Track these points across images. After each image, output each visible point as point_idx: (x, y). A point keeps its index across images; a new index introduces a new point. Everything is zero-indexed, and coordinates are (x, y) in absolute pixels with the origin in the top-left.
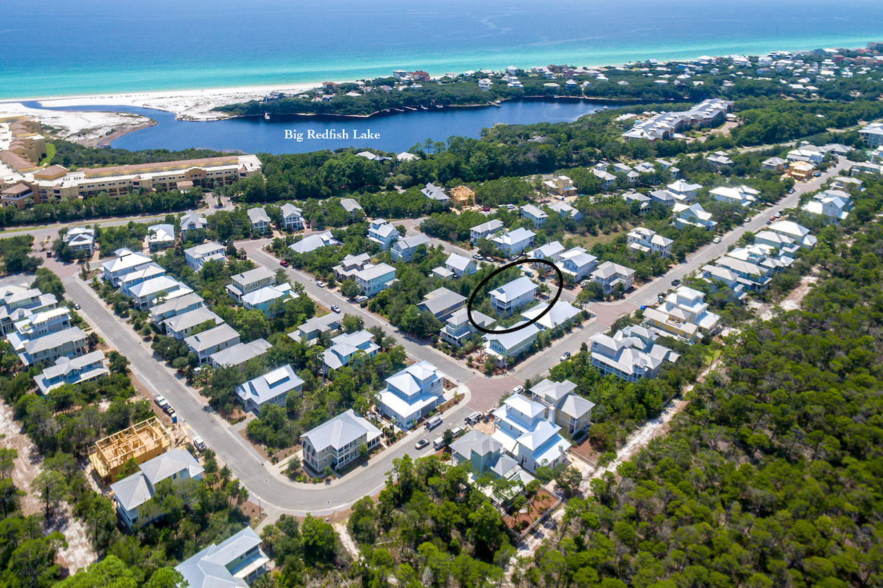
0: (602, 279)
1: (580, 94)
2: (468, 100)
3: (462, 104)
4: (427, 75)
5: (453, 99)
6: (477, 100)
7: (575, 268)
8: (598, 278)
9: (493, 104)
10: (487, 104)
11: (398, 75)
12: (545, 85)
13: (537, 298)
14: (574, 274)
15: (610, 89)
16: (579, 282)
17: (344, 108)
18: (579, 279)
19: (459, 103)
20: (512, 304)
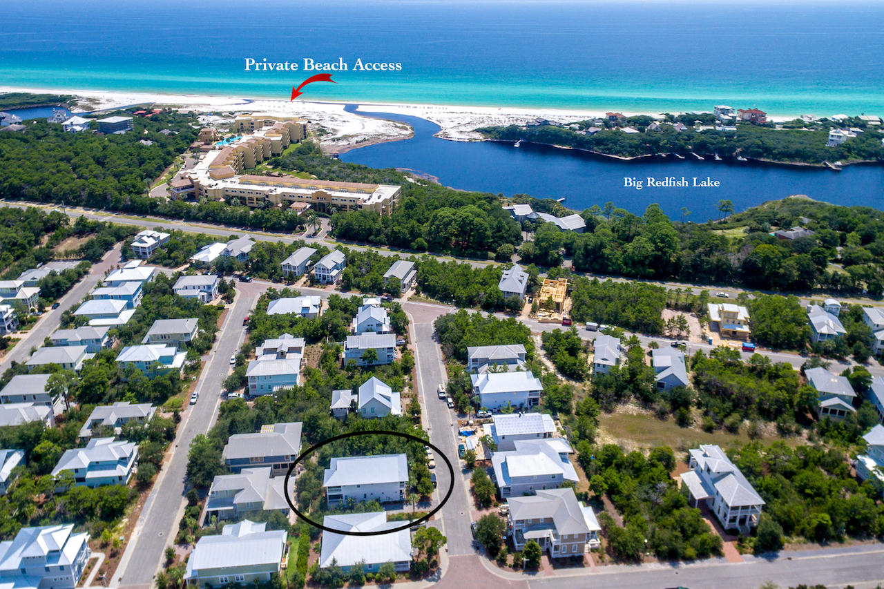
2: (791, 156)
3: (779, 160)
4: (763, 114)
5: (767, 151)
6: (804, 157)
9: (830, 165)
10: (821, 165)
11: (719, 112)
19: (774, 158)
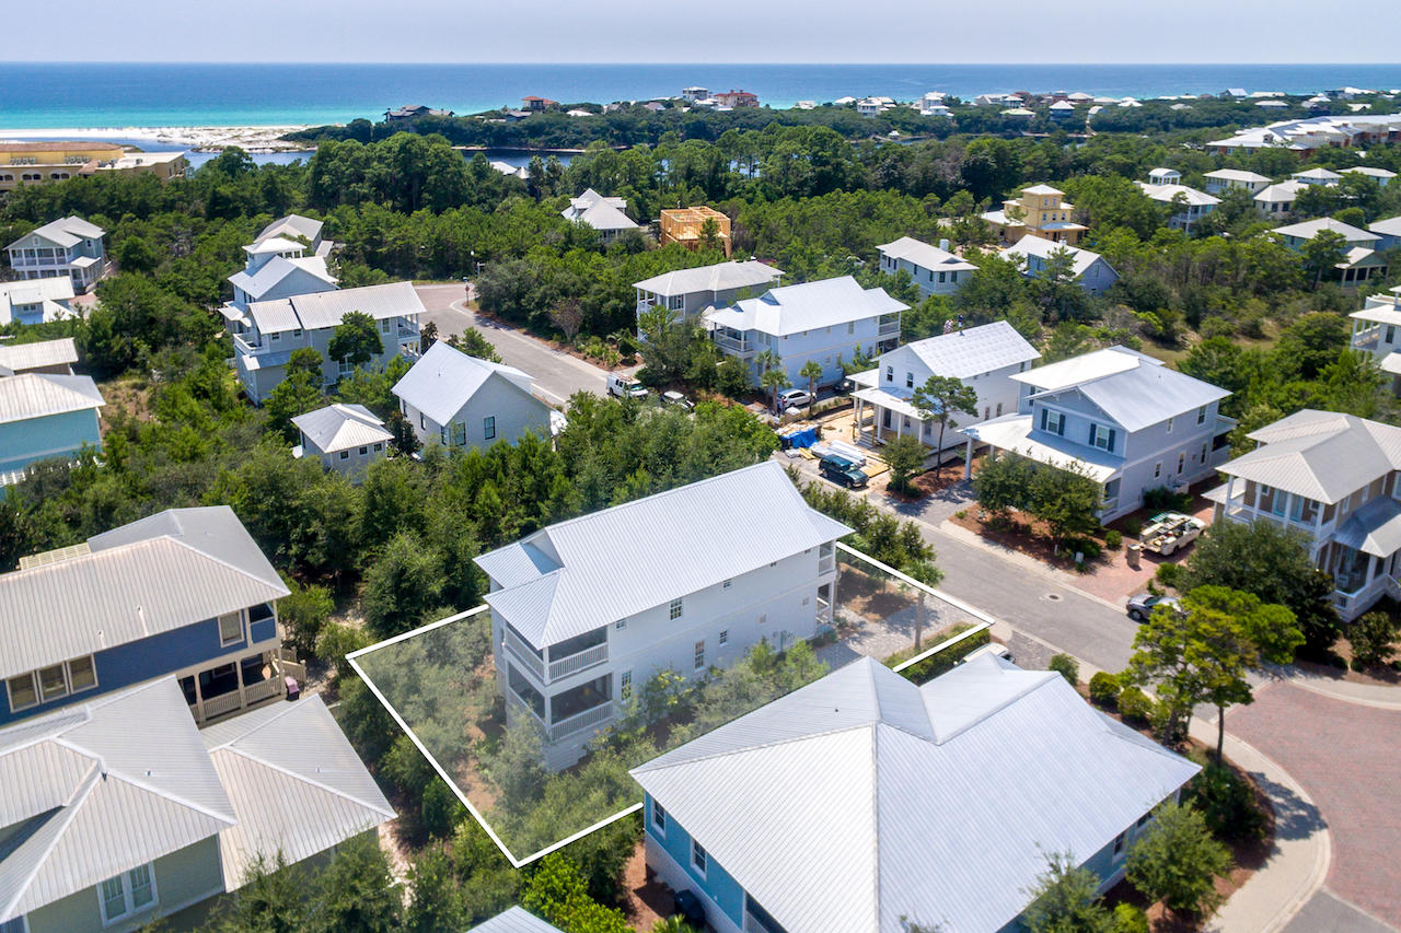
0: (1307, 508)
1: (1082, 128)
4: (753, 98)
7: (1104, 442)
8: (1269, 498)
11: (692, 97)
12: (1003, 113)
13: (849, 614)
14: (1101, 473)
15: (1152, 117)
16: (1129, 525)
17: (548, 134)
18: (1127, 503)
20: (617, 660)
